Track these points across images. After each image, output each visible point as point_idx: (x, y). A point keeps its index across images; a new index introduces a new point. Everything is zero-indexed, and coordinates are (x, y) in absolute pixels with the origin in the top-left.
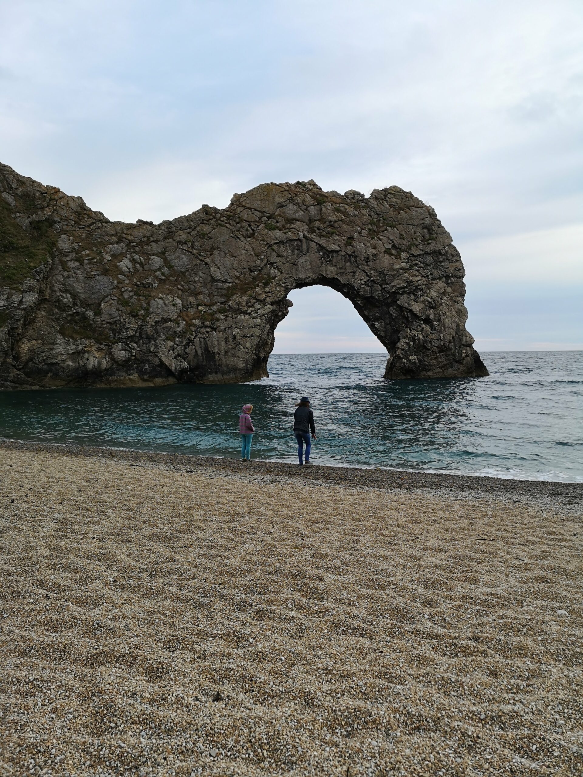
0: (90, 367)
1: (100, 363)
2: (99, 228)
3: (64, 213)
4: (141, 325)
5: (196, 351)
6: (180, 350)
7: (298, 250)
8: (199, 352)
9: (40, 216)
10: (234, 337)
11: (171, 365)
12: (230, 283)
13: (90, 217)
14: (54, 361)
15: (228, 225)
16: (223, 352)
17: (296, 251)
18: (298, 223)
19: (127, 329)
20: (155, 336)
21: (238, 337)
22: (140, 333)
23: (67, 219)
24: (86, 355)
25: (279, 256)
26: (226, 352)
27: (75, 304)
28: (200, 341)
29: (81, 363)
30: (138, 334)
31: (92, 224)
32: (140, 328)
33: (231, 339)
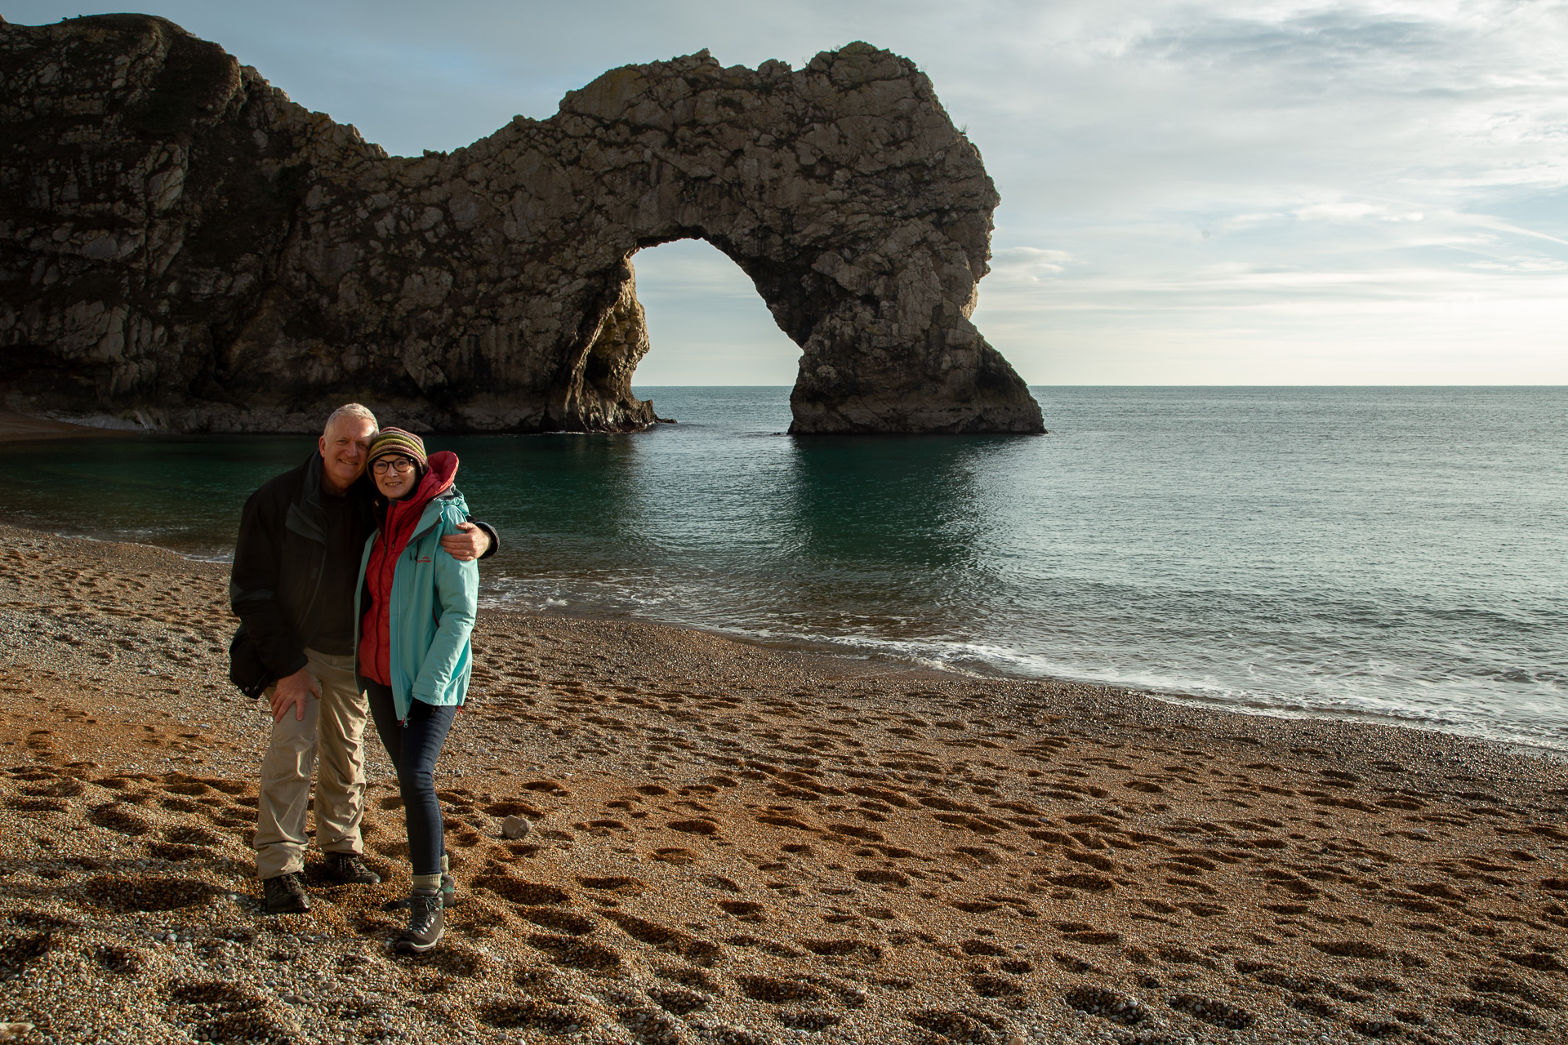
0: (312, 379)
1: (324, 374)
2: (367, 169)
3: (324, 151)
4: (387, 317)
5: (461, 357)
6: (437, 355)
7: (643, 180)
8: (465, 358)
9: (294, 161)
10: (521, 335)
11: (418, 379)
12: (530, 243)
13: (358, 154)
14: (267, 370)
15: (542, 148)
16: (503, 358)
17: (640, 183)
18: (650, 133)
19: (366, 323)
20: (405, 332)
21: (527, 333)
22: (384, 329)
23: (327, 160)
24: (310, 363)
25: (611, 193)
26: (509, 358)
27: (309, 288)
28: (469, 341)
29: (302, 373)
30: (380, 331)
31: (358, 165)
32: (384, 321)
33: (516, 337)
